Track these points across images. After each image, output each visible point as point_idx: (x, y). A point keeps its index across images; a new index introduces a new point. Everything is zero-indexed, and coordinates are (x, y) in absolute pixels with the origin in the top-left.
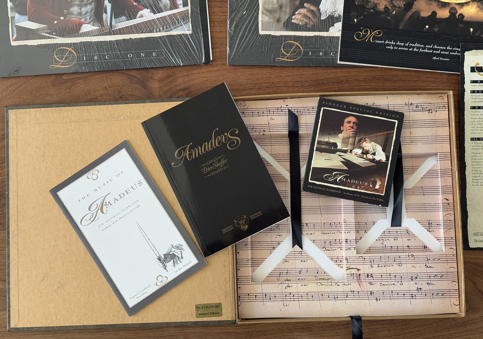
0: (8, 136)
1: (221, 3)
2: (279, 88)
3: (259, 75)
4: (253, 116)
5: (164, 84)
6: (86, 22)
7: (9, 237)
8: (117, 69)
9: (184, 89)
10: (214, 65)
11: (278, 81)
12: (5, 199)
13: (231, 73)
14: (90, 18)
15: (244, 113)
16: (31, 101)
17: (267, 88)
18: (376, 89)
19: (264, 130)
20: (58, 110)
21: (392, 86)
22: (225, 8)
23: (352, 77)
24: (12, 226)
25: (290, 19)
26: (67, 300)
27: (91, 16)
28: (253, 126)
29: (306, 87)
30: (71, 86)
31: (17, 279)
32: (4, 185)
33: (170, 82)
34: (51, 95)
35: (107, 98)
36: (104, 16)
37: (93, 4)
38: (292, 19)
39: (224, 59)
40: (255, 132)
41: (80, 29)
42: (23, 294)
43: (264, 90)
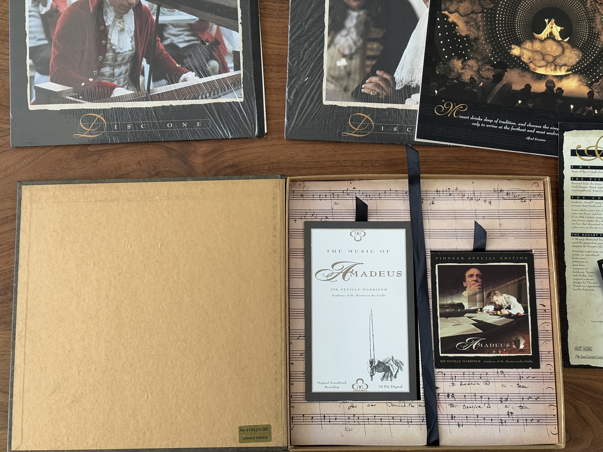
0: (20, 217)
1: (279, 68)
2: (345, 167)
3: (321, 152)
4: (313, 200)
5: (208, 160)
6: (120, 85)
7: (14, 339)
8: (154, 141)
9: (233, 166)
10: (268, 139)
11: (344, 159)
12: (12, 293)
13: (288, 148)
14: (124, 81)
15: (302, 195)
16: (48, 175)
17: (330, 168)
18: (460, 172)
19: (326, 217)
20: (81, 187)
21: (478, 170)
22: (283, 74)
23: (432, 158)
24: (19, 326)
25: (359, 88)
26: (82, 417)
27: (125, 78)
28: (313, 211)
29: (376, 167)
30: (99, 160)
31: (22, 390)
32: (12, 275)
33: (216, 157)
34: (74, 170)
35: (140, 175)
36: (141, 78)
37: (128, 65)
38: (362, 88)
39: (280, 132)
40: (316, 218)
41: (111, 93)
42: (29, 409)
43: (327, 170)
